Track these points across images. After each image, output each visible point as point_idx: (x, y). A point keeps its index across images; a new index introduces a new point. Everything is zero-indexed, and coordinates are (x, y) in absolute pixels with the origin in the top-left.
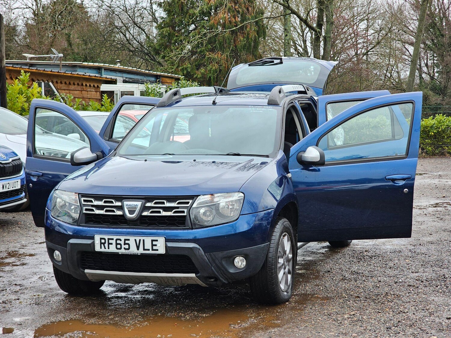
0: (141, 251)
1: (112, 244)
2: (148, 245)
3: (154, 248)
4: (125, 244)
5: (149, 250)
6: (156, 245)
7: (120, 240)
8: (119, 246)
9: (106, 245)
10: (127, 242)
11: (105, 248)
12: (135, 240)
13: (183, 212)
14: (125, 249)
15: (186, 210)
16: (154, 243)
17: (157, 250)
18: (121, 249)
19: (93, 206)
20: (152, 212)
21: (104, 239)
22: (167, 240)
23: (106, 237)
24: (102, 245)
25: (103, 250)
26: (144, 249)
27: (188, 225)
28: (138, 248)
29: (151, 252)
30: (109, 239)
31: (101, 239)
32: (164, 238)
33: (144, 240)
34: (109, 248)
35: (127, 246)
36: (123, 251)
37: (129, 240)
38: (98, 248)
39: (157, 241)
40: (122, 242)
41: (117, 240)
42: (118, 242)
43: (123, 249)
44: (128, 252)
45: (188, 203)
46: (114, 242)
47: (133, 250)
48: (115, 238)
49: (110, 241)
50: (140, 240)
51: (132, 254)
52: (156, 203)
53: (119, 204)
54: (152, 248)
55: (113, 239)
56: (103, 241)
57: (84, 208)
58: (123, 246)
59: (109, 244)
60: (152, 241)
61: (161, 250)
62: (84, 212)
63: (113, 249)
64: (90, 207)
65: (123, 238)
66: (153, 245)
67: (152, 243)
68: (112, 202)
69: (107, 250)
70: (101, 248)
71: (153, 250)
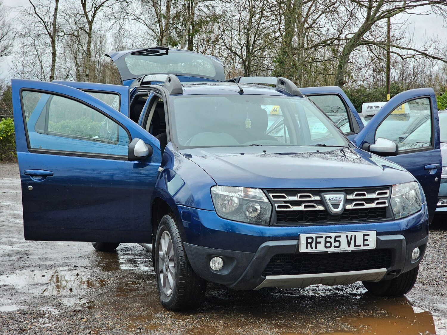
0: (352, 248)
1: (320, 243)
2: (360, 241)
3: (366, 243)
4: (335, 241)
5: (360, 246)
6: (367, 240)
7: (330, 237)
8: (328, 245)
9: (314, 245)
10: (337, 239)
11: (312, 248)
12: (347, 236)
13: (384, 203)
14: (335, 247)
15: (386, 201)
16: (366, 238)
17: (368, 245)
18: (330, 247)
19: (285, 202)
20: (356, 205)
21: (312, 238)
22: (378, 234)
23: (314, 236)
24: (309, 245)
25: (309, 250)
26: (355, 246)
27: (391, 216)
28: (349, 245)
29: (362, 248)
30: (317, 238)
31: (307, 238)
32: (375, 232)
33: (355, 236)
34: (316, 248)
35: (337, 244)
36: (332, 250)
37: (340, 236)
38: (303, 249)
39: (368, 235)
40: (332, 240)
41: (326, 238)
42: (328, 240)
43: (333, 247)
44: (338, 250)
45: (386, 193)
46: (322, 240)
47: (344, 247)
48: (324, 235)
49: (319, 240)
50: (352, 236)
51: (342, 252)
52: (357, 195)
53: (318, 198)
54: (364, 243)
55: (322, 237)
56: (310, 240)
57: (277, 205)
58: (333, 244)
59: (317, 243)
60: (364, 235)
61: (372, 245)
62: (277, 209)
63: (321, 248)
64: (283, 203)
65: (333, 235)
66: (364, 240)
67: (364, 238)
68: (309, 197)
69: (314, 250)
70: (307, 248)
71: (364, 245)
